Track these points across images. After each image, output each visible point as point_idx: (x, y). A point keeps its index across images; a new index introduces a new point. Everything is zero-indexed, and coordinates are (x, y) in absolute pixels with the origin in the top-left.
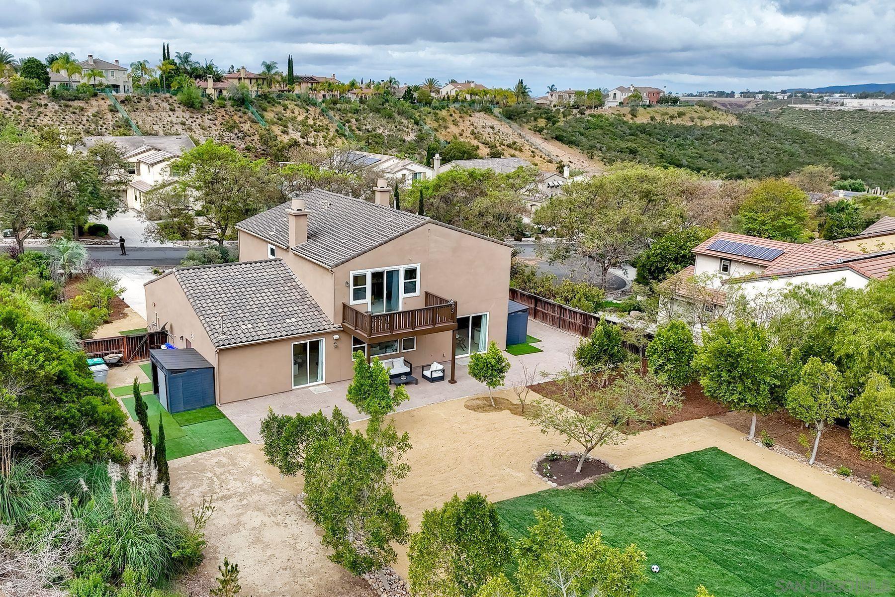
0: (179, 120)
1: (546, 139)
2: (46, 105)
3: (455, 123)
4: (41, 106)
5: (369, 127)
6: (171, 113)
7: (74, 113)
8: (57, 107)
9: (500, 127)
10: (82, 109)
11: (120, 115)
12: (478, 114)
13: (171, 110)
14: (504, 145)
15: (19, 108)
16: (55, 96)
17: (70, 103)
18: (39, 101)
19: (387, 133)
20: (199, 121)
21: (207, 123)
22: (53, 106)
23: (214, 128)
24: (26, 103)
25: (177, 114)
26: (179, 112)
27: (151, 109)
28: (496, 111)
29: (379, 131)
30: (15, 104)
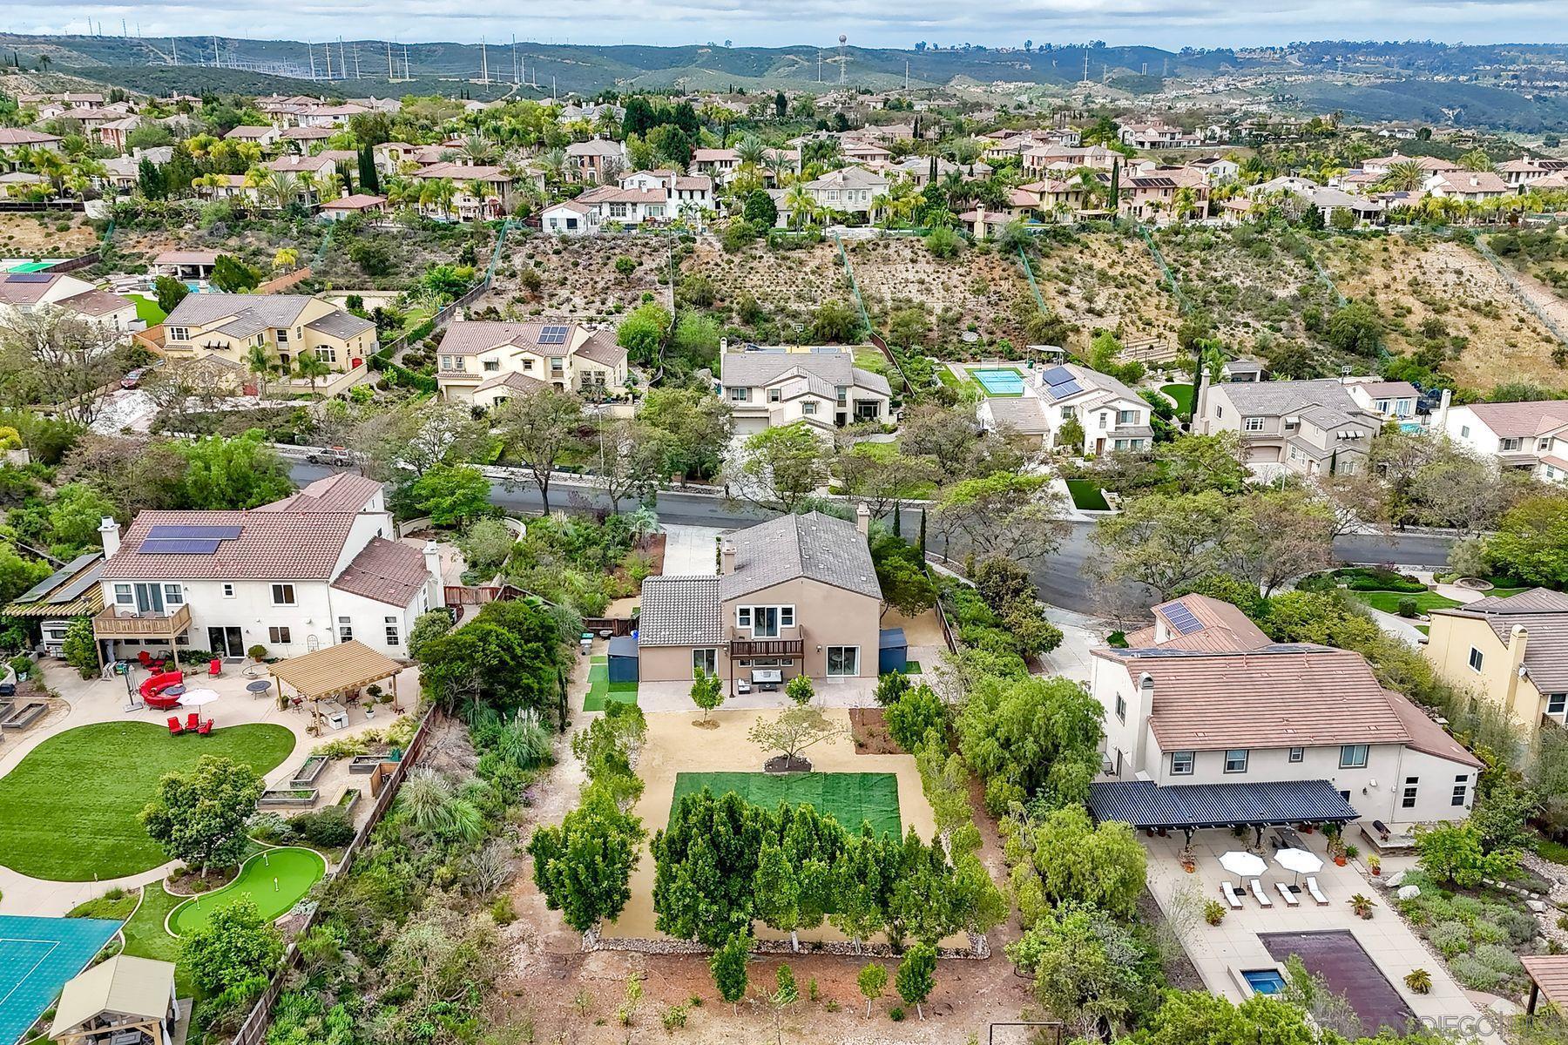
0: (918, 277)
1: (1561, 297)
2: (761, 257)
3: (1387, 265)
4: (754, 258)
5: (1218, 275)
6: (910, 265)
7: (790, 268)
8: (772, 260)
9: (1476, 270)
10: (801, 263)
11: (844, 270)
12: (1441, 247)
13: (913, 261)
14: (1466, 307)
15: (730, 262)
16: (774, 246)
17: (788, 254)
18: (754, 252)
19: (1248, 283)
20: (944, 277)
21: (955, 280)
22: (770, 259)
23: (962, 287)
24: (740, 255)
25: (917, 266)
26: (922, 265)
27: (886, 260)
28: (1482, 240)
29: (1234, 281)
30: (726, 257)
